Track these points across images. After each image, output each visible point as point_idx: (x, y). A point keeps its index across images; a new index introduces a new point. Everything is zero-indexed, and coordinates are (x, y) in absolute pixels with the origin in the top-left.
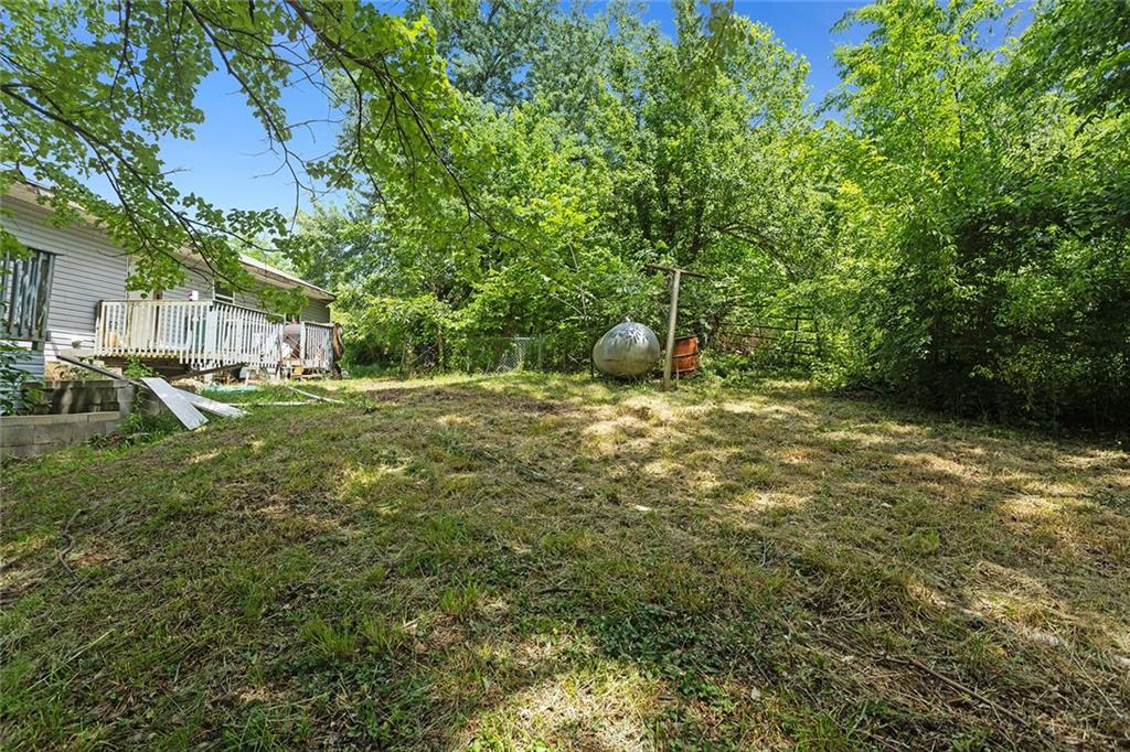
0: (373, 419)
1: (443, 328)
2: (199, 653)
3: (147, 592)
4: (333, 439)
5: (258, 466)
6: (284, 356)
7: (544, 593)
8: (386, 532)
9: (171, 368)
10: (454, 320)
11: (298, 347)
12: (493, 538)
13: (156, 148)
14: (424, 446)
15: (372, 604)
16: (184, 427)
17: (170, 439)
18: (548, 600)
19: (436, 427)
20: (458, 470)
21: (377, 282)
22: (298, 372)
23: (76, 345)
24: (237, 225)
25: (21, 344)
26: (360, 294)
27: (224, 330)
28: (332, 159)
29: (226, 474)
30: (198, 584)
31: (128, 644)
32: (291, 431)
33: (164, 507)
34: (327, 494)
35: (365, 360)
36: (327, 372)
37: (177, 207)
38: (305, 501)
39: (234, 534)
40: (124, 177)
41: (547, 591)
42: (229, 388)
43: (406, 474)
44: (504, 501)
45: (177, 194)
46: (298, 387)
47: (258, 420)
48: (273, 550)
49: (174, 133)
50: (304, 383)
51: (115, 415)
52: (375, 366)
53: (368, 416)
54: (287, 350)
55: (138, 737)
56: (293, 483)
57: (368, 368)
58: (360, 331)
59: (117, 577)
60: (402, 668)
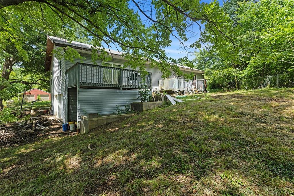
0: (212, 103)
1: (237, 77)
2: (172, 144)
3: (165, 133)
4: (201, 108)
5: (185, 113)
6: (193, 88)
7: (253, 151)
8: (210, 129)
9: (170, 92)
10: (240, 74)
11: (196, 86)
12: (240, 135)
13: (164, 51)
14: (225, 110)
15: (204, 143)
16: (172, 104)
17: (170, 106)
18: (254, 153)
19: (229, 105)
20: (234, 117)
21: (216, 66)
22: (196, 92)
23: (156, 89)
24: (179, 62)
25: (149, 89)
26: (211, 70)
27: (180, 83)
28: (196, 42)
29: (179, 114)
30: (173, 133)
31: (162, 140)
32: (192, 106)
33: (168, 119)
34: (198, 120)
35: (214, 88)
36: (203, 91)
37: (168, 61)
38: (194, 121)
39: (179, 125)
40: (160, 57)
41: (254, 151)
42: (181, 96)
43: (218, 117)
44: (247, 126)
45: (168, 58)
46: (196, 96)
47: (186, 103)
48: (186, 129)
49: (167, 46)
50: (197, 94)
51: (162, 102)
52: (217, 89)
53: (211, 102)
54: (193, 87)
55: (164, 153)
56: (191, 116)
57: (215, 90)
58: (211, 80)
59: (161, 130)
60: (209, 157)
